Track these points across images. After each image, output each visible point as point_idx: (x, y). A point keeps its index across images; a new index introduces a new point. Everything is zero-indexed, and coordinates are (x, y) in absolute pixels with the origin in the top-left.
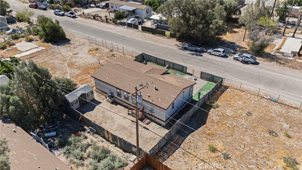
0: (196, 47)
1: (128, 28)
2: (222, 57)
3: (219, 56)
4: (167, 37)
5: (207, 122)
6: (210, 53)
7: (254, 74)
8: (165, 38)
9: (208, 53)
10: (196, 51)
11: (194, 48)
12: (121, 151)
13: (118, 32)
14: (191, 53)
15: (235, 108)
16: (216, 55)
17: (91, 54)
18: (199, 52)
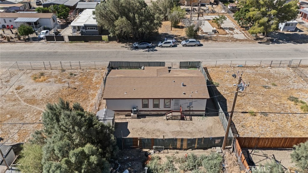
0: (147, 44)
1: (48, 43)
2: (173, 46)
3: (170, 47)
4: (105, 41)
5: (226, 98)
6: (161, 46)
7: (208, 53)
8: (104, 43)
9: (159, 47)
10: (148, 47)
11: (145, 45)
12: (202, 150)
13: (40, 49)
14: (145, 50)
15: (229, 81)
16: (167, 47)
17: (42, 81)
18: (151, 47)
